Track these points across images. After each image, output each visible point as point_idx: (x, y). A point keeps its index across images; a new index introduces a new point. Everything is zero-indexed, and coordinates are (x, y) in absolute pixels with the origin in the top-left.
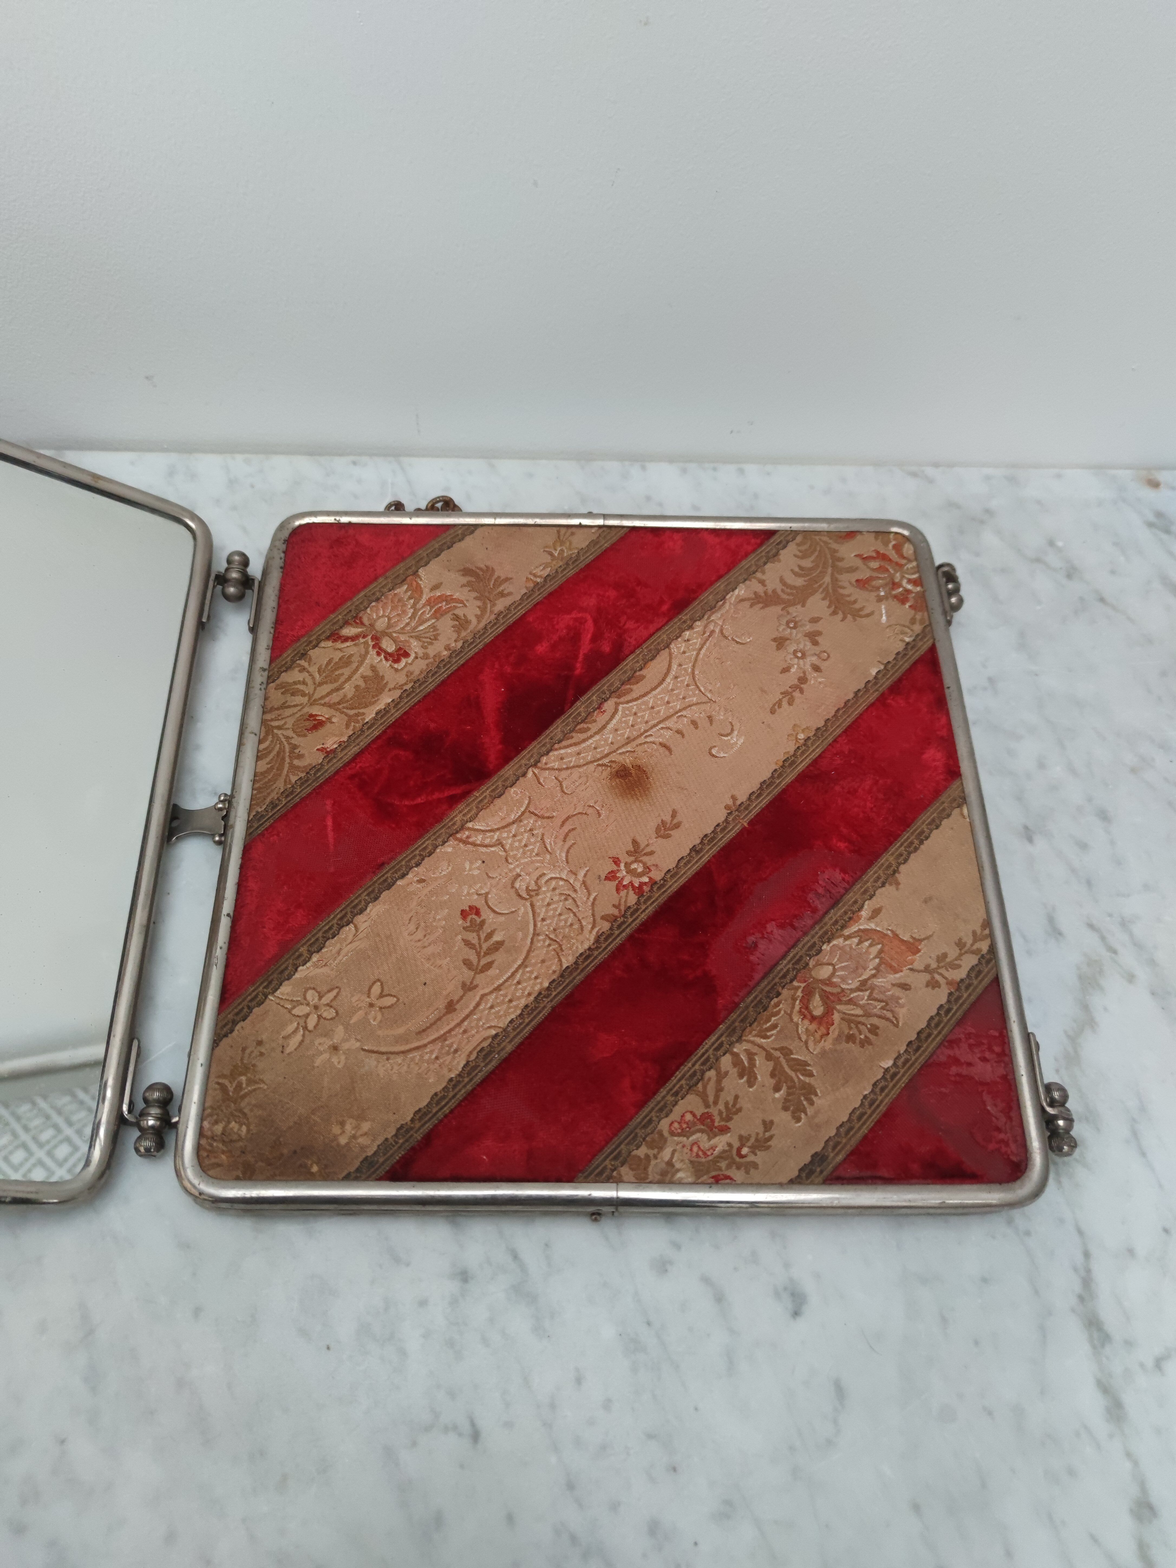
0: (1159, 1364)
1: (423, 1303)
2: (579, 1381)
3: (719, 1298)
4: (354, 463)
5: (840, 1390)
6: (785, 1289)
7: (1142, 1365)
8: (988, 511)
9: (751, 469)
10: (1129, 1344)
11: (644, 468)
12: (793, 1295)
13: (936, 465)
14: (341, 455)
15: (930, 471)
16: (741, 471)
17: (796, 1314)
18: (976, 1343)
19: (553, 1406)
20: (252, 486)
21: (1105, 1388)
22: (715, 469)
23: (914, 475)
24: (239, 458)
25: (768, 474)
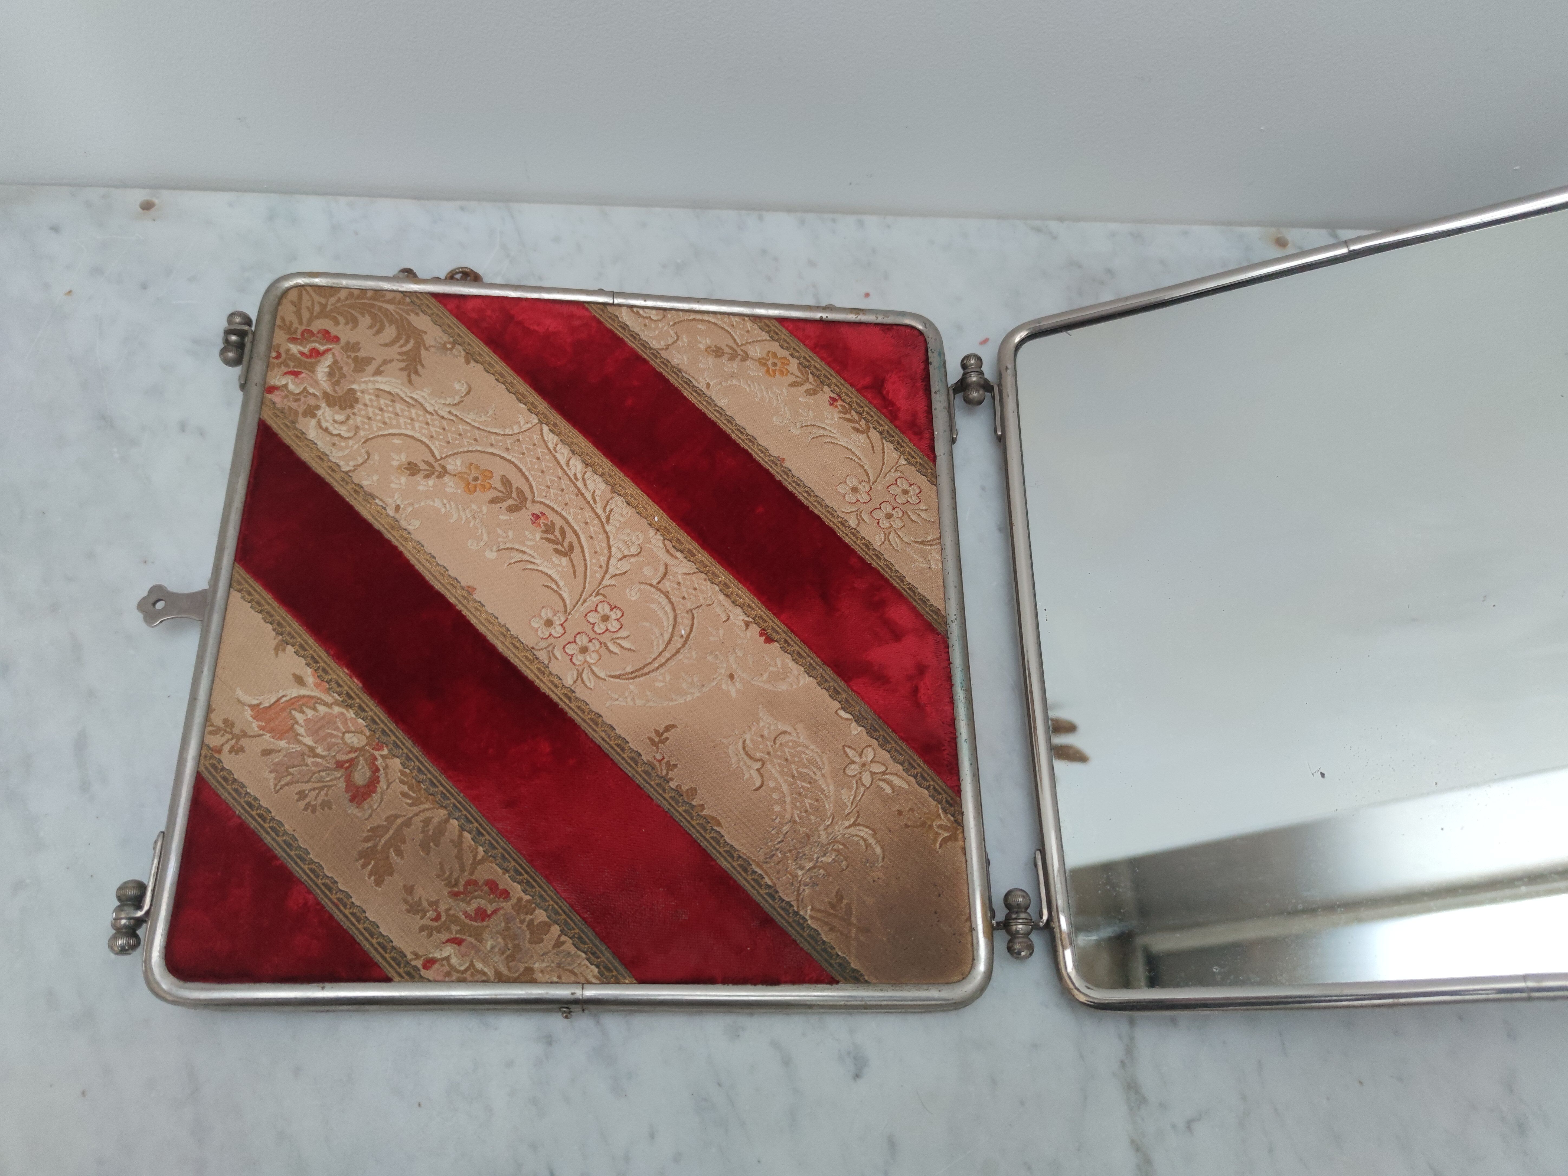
0: (1189, 1126)
1: (509, 1064)
2: (652, 1136)
3: (787, 1062)
4: (463, 209)
5: (892, 1144)
6: (849, 1053)
7: (1174, 1126)
8: (1109, 271)
9: (871, 221)
10: (1163, 1106)
11: (761, 218)
12: (855, 1058)
13: (1061, 219)
14: (448, 199)
15: (1053, 225)
16: (861, 224)
17: (857, 1076)
18: (1022, 1103)
19: (627, 1159)
20: (356, 234)
21: (1137, 1147)
22: (834, 220)
23: (1038, 230)
24: (343, 200)
25: (889, 227)
